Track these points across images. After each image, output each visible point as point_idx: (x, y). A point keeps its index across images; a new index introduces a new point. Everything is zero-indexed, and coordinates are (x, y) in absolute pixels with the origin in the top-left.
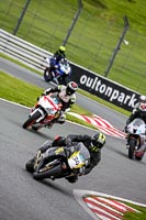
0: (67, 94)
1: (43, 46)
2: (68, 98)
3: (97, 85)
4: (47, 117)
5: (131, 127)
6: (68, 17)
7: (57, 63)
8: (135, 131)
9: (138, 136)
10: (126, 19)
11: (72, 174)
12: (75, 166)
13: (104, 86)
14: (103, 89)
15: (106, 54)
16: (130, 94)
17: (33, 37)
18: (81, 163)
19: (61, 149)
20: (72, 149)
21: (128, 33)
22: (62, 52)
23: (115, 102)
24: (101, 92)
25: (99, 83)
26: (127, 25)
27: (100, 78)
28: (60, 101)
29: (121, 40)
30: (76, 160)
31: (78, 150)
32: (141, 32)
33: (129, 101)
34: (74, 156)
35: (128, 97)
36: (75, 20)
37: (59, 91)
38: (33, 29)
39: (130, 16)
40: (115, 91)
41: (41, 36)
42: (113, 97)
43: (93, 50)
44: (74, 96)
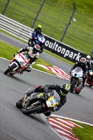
0: (34, 53)
1: (21, 22)
2: (34, 55)
3: (55, 47)
4: (20, 67)
5: (74, 72)
6: (37, 3)
7: (36, 36)
8: (76, 75)
9: (77, 79)
10: (74, 4)
11: (49, 111)
12: (51, 106)
13: (60, 47)
14: (59, 49)
15: (61, 27)
16: (77, 52)
17: (15, 16)
18: (55, 104)
19: (41, 94)
20: (49, 94)
21: (75, 13)
22: (39, 29)
23: (67, 58)
24: (58, 51)
25: (57, 46)
26: (75, 8)
27: (57, 43)
28: (29, 57)
29: (71, 18)
30: (52, 102)
31: (52, 95)
32: (83, 13)
33: (76, 57)
34: (50, 99)
35: (75, 55)
36: (42, 5)
37: (28, 51)
38: (14, 11)
39: (77, 3)
40: (68, 51)
41: (20, 15)
42: (66, 55)
43: (53, 25)
44: (38, 54)
